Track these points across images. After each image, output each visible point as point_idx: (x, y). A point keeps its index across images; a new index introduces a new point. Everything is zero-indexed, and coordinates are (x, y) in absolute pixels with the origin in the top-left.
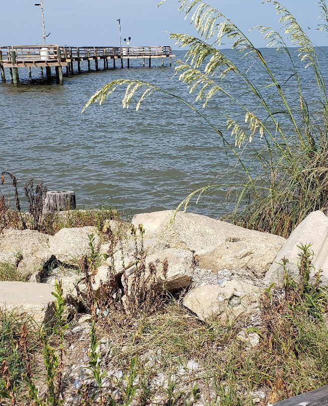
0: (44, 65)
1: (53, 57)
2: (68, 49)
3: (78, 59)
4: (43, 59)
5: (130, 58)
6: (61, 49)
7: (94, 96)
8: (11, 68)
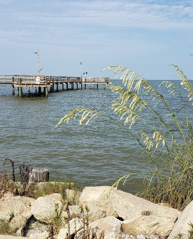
0: (38, 86)
1: (43, 82)
2: (51, 78)
3: (57, 83)
4: (37, 83)
5: (86, 83)
6: (48, 77)
7: (64, 118)
8: (18, 88)
